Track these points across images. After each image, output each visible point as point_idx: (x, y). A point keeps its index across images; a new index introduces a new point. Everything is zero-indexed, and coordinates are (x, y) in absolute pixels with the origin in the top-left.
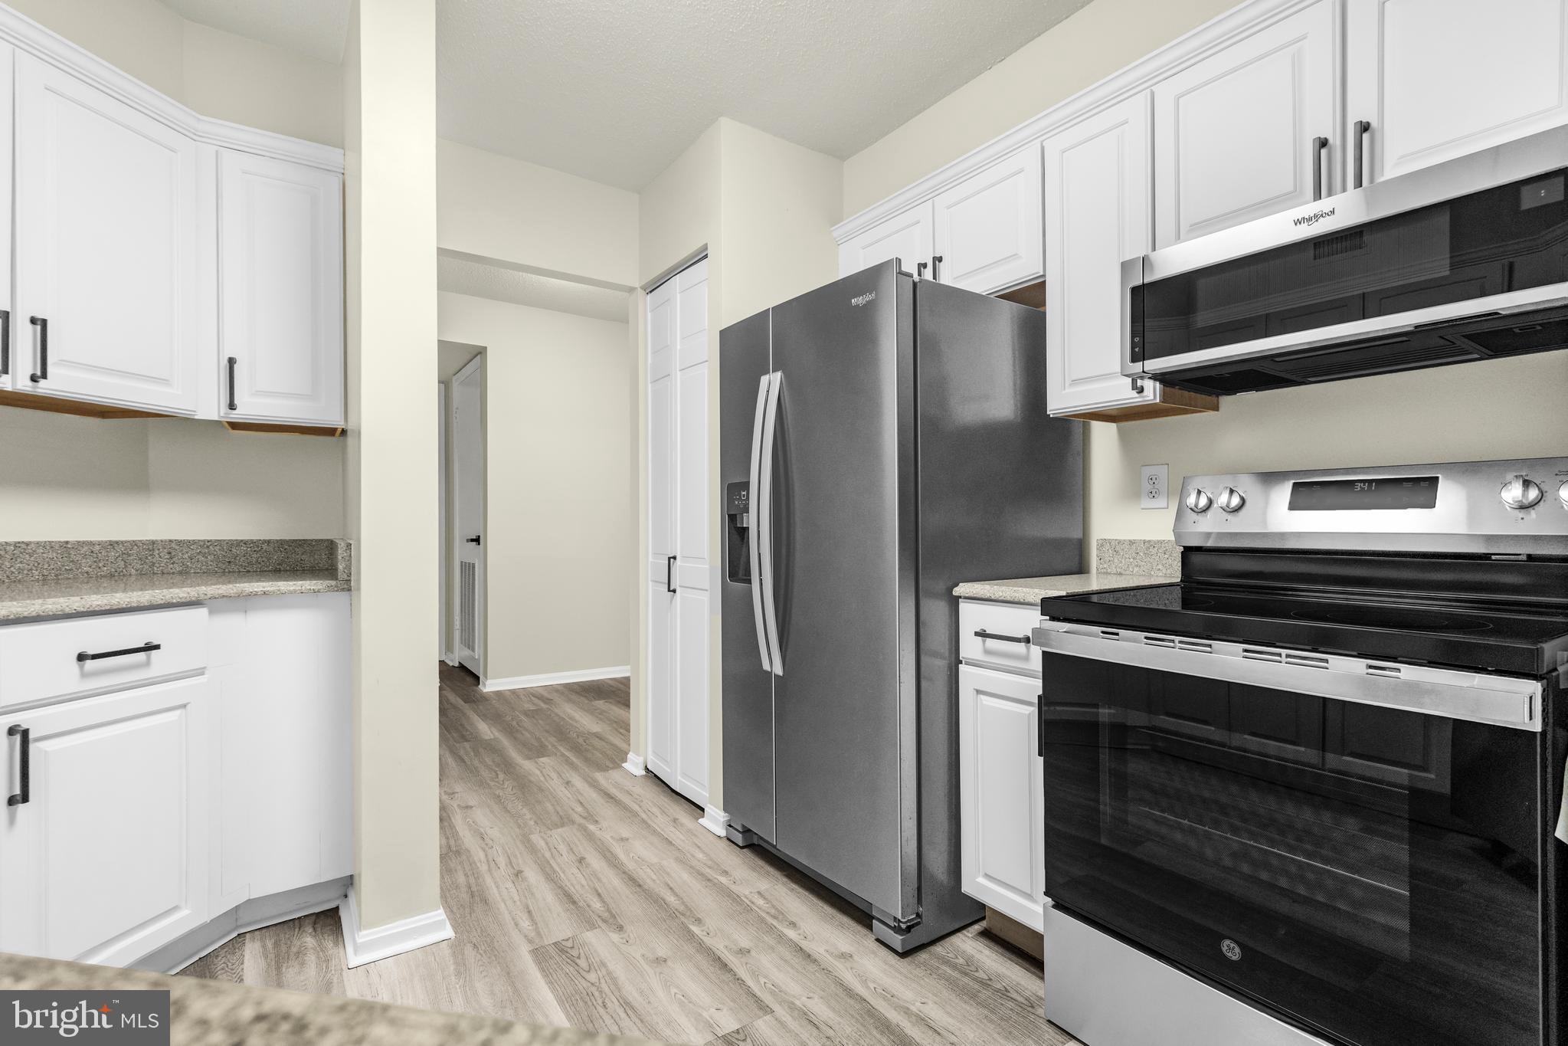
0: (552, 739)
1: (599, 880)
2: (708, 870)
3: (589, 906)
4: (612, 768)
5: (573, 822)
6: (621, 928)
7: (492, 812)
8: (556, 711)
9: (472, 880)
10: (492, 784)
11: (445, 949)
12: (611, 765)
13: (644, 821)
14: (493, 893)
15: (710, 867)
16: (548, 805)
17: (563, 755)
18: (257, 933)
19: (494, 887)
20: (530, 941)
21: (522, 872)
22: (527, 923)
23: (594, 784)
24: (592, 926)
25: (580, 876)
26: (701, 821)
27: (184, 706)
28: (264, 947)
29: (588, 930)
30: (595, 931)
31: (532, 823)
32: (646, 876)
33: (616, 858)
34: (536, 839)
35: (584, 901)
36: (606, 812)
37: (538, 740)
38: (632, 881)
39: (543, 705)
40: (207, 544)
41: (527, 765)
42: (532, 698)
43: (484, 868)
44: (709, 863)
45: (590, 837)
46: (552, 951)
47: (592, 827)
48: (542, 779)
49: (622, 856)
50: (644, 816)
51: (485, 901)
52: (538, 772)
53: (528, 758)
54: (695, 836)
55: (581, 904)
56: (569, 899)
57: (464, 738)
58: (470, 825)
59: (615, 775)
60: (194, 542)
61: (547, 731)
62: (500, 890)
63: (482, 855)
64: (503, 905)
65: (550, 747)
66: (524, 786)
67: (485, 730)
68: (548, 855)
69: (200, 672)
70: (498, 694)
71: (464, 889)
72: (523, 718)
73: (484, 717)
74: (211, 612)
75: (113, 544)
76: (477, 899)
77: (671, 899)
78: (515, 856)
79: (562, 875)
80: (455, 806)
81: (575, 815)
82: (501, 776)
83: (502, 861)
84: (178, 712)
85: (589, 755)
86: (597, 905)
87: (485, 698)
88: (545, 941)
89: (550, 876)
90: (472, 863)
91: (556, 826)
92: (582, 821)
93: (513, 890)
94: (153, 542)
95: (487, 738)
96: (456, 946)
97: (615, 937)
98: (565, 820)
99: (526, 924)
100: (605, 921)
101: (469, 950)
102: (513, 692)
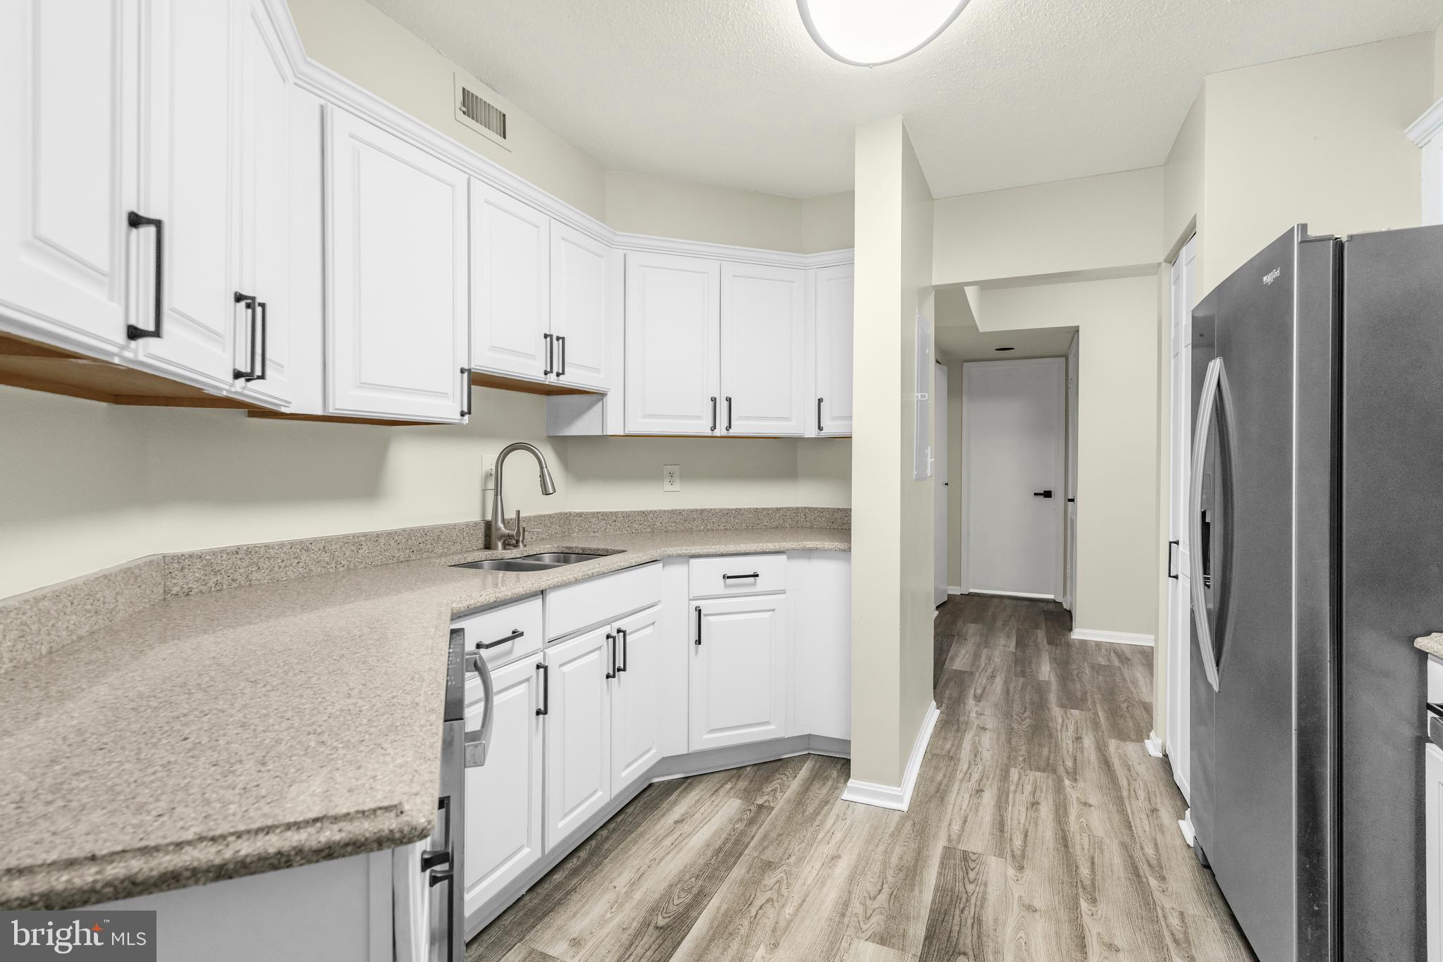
0: (1098, 697)
1: (1036, 825)
2: (1146, 867)
3: (1011, 840)
4: (1132, 740)
5: (1054, 771)
6: (1021, 868)
7: (998, 739)
8: (1125, 671)
9: (945, 781)
10: (1015, 717)
11: (896, 818)
12: (1133, 737)
13: (1121, 798)
14: (952, 797)
15: (1150, 865)
16: (1045, 752)
17: (1096, 714)
18: (817, 756)
19: (956, 792)
20: (950, 840)
21: (983, 791)
22: (958, 827)
23: (1101, 749)
24: (1001, 855)
25: (1024, 815)
26: (1180, 821)
27: (773, 610)
28: (814, 766)
29: (995, 855)
30: (999, 859)
31: (1021, 759)
32: (1080, 844)
33: (1066, 814)
34: (1014, 774)
35: (1011, 835)
36: (1092, 773)
37: (1085, 693)
38: (1064, 841)
39: (1116, 663)
40: (822, 510)
41: (1056, 711)
42: (1112, 654)
43: (960, 776)
44: (1154, 862)
45: (1059, 789)
46: (958, 855)
47: (1067, 782)
48: (1059, 727)
49: (1072, 817)
50: (1125, 794)
51: (942, 799)
52: (1060, 721)
53: (1063, 706)
54: (1163, 832)
55: (1007, 835)
56: (1001, 826)
57: (1023, 674)
58: (974, 742)
59: (1130, 748)
60: (816, 509)
61: (1099, 688)
62: (959, 798)
63: (966, 766)
64: (952, 806)
65: (1089, 703)
66: (1040, 729)
67: (1046, 671)
68: (1012, 788)
69: (783, 592)
70: (1084, 643)
71: (935, 784)
72: (1087, 671)
73: (1054, 660)
74: (788, 558)
75: (778, 509)
76: (939, 795)
77: (1085, 871)
78: (988, 778)
79: (1010, 807)
80: (976, 724)
81: (1062, 767)
82: (1028, 714)
83: (976, 776)
84: (770, 613)
85: (1121, 721)
86: (1018, 842)
87: (1069, 645)
88: (960, 845)
89: (1001, 803)
90: (954, 770)
91: (1038, 769)
92: (1063, 774)
93: (966, 801)
94: (798, 508)
95: (1041, 678)
96: (905, 817)
97: (1011, 872)
98: (1049, 767)
99: (956, 827)
100: (1013, 856)
101: (908, 825)
102: (1098, 645)
